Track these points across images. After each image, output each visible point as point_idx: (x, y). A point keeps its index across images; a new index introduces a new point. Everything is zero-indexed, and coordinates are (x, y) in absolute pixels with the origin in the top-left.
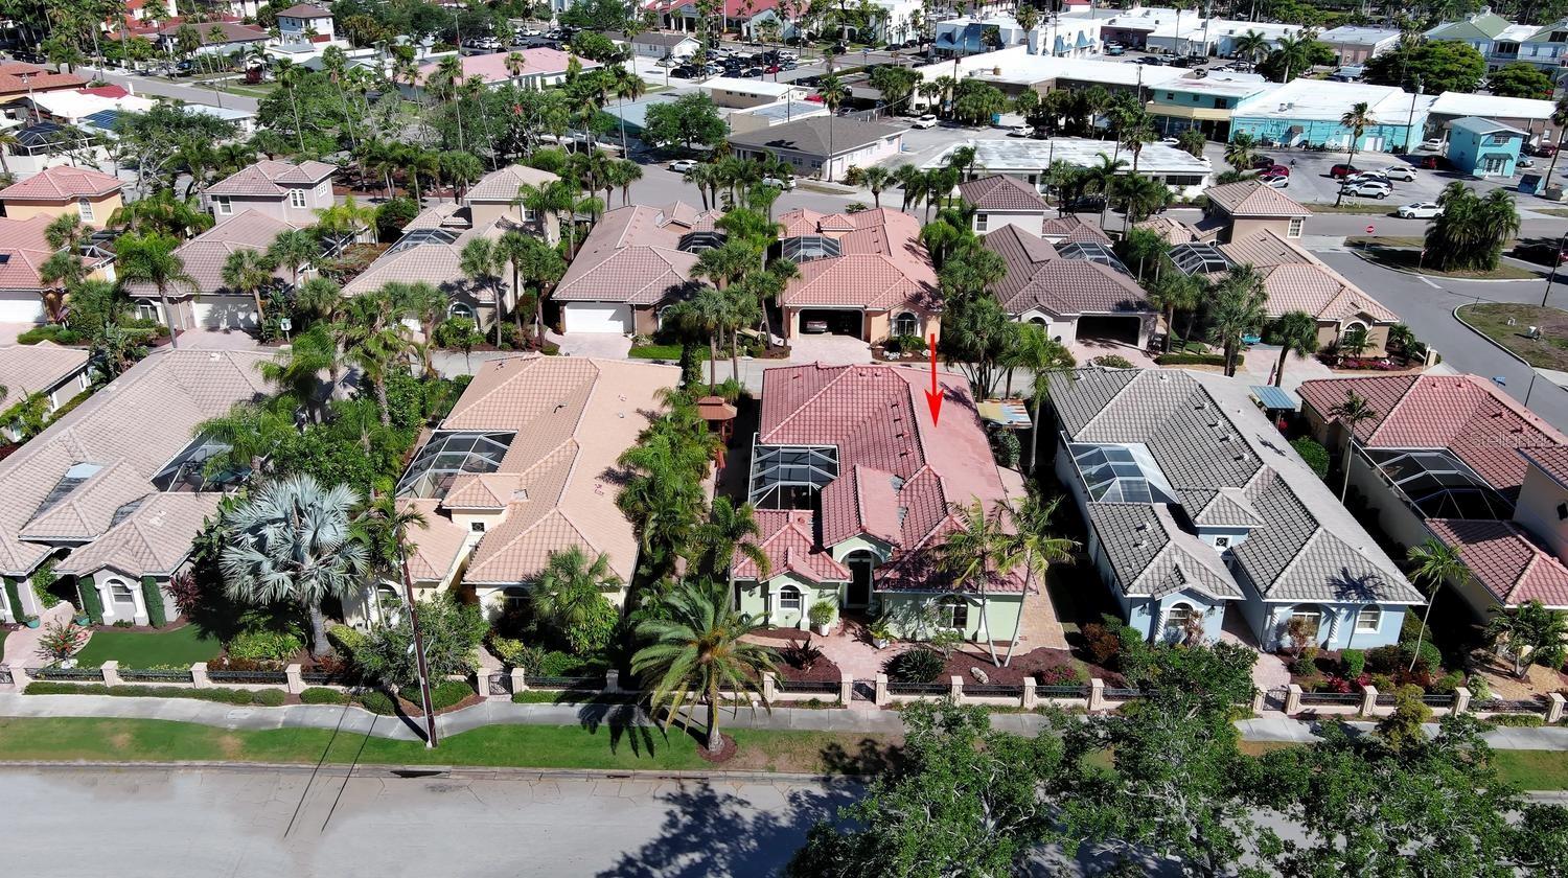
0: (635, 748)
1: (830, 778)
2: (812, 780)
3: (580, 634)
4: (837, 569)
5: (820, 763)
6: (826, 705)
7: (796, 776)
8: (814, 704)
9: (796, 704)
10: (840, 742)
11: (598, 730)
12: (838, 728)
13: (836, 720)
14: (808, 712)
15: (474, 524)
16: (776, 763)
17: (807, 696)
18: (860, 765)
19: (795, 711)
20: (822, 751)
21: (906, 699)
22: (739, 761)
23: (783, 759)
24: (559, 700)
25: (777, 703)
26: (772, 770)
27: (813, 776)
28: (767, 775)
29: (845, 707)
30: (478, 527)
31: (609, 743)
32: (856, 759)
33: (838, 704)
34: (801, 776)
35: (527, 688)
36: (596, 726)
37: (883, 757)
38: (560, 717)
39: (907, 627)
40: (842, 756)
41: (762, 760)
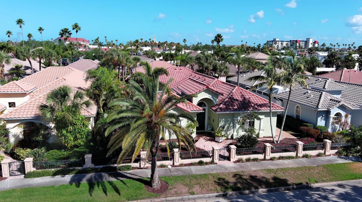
0: (105, 191)
1: (227, 194)
2: (217, 196)
3: (68, 134)
4: (195, 107)
5: (219, 188)
6: (207, 163)
7: (208, 195)
8: (201, 163)
9: (191, 164)
10: (223, 177)
11: (81, 186)
12: (218, 171)
13: (216, 169)
14: (199, 167)
15: (10, 103)
16: (194, 190)
17: (197, 160)
18: (239, 185)
19: (192, 168)
20: (215, 182)
21: (244, 157)
22: (172, 191)
23: (196, 188)
24: (55, 174)
25: (181, 165)
26: (193, 194)
27: (217, 194)
28: (191, 196)
29: (216, 163)
30: (12, 105)
31: (88, 191)
32: (235, 183)
33: (212, 162)
34: (211, 195)
35: (35, 169)
36: (79, 184)
37: (249, 181)
38: (56, 182)
39: (228, 133)
40: (227, 183)
41: (185, 190)
